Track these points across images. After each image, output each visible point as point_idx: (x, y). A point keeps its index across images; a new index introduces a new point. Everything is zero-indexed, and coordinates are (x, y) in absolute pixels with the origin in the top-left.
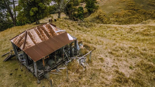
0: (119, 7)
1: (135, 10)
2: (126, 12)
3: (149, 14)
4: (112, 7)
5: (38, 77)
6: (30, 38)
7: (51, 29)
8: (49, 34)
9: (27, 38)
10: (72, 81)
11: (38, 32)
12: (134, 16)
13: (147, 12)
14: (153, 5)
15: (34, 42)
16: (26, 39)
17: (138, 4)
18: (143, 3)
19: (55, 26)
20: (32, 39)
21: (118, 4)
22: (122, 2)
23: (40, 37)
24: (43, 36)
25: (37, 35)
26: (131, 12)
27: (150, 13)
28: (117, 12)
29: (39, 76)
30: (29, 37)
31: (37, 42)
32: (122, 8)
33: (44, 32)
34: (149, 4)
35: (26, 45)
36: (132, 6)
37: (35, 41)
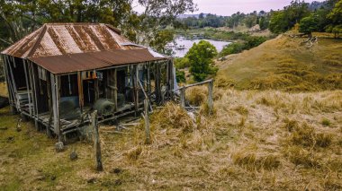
0: (263, 69)
1: (297, 74)
2: (279, 76)
3: (331, 82)
4: (247, 69)
5: (61, 132)
6: (51, 40)
7: (109, 35)
8: (104, 44)
9: (44, 38)
10: (161, 144)
11: (74, 33)
12: (298, 86)
13: (326, 78)
14: (336, 65)
15: (61, 50)
16: (39, 40)
17: (303, 63)
18: (313, 61)
19: (119, 33)
20: (57, 43)
21: (259, 64)
22: (267, 60)
23: (79, 44)
24: (86, 43)
25: (71, 39)
26: (290, 78)
27: (333, 79)
28: (260, 78)
29: (64, 130)
30: (49, 37)
31: (68, 51)
32: (270, 70)
33: (89, 37)
34: (327, 63)
35: (38, 51)
36: (290, 66)
37: (64, 48)
